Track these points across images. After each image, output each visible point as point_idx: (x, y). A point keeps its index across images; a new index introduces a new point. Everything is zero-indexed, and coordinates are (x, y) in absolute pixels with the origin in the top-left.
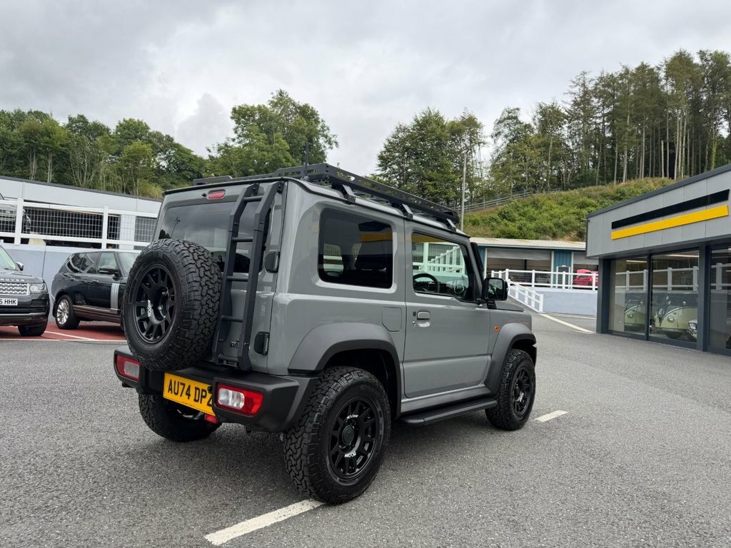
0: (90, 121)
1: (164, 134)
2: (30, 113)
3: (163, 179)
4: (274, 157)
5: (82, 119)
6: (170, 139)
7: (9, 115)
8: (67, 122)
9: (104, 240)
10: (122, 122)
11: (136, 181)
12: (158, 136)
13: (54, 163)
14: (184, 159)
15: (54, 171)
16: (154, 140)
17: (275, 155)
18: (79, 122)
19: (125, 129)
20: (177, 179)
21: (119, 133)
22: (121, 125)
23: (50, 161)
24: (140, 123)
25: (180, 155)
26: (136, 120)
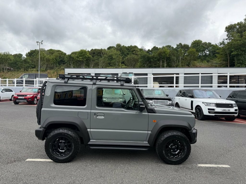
0: (183, 44)
1: (207, 42)
2: (166, 46)
3: (207, 58)
4: (243, 42)
5: (180, 44)
6: (210, 44)
7: (161, 48)
8: (176, 46)
9: (175, 85)
10: (193, 42)
11: (191, 62)
12: (205, 43)
13: (166, 61)
14: (215, 50)
15: (167, 63)
16: (204, 46)
17: (243, 41)
18: (179, 45)
19: (194, 44)
20: (213, 57)
21: (192, 46)
22: (192, 43)
23: (165, 61)
24: (199, 41)
25: (214, 49)
26: (197, 40)
